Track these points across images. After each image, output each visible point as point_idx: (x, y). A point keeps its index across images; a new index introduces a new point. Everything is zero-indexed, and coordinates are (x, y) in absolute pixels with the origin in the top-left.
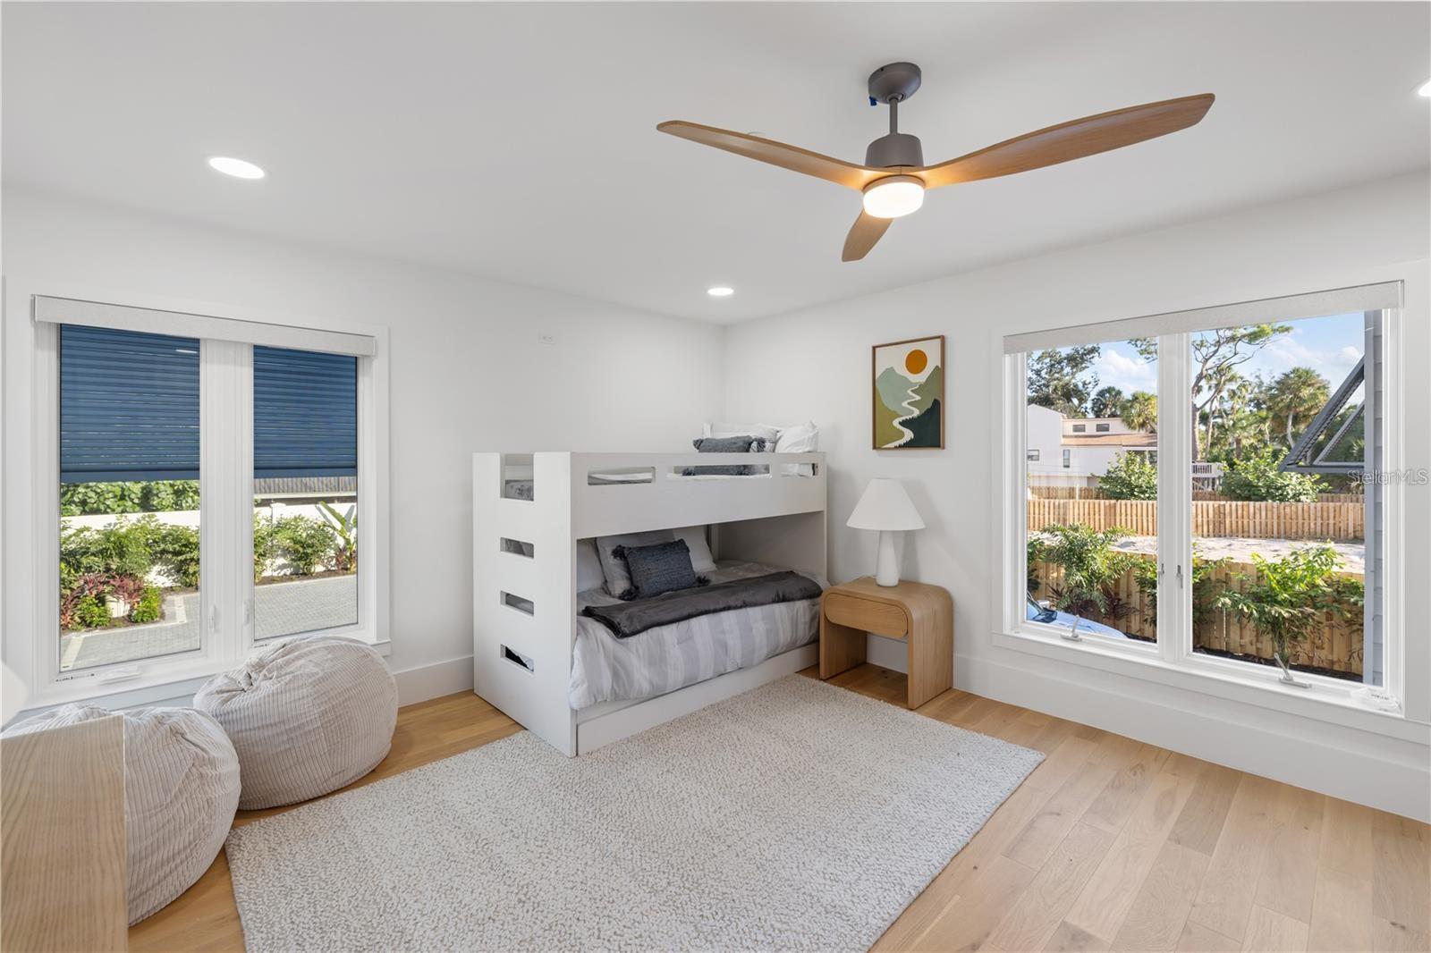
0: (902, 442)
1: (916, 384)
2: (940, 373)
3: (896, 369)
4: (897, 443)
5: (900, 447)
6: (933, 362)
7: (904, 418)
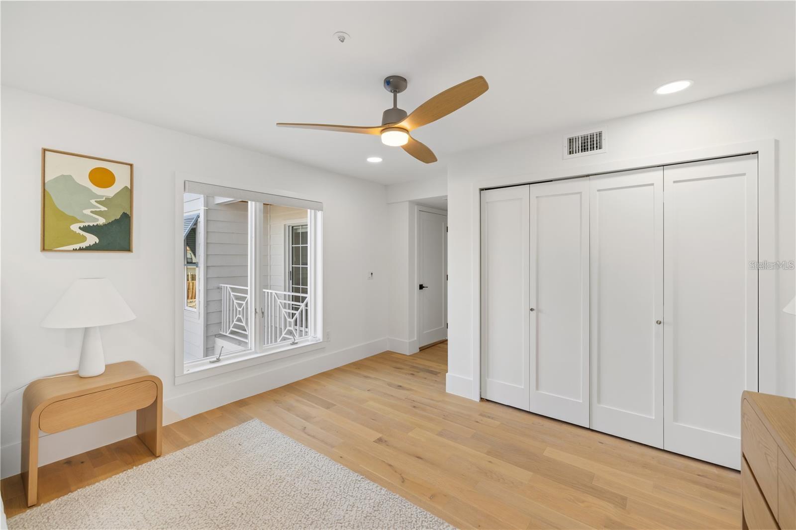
0: (84, 245)
1: (102, 197)
2: (129, 192)
3: (74, 177)
4: (77, 246)
5: (81, 249)
6: (121, 181)
7: (87, 224)
